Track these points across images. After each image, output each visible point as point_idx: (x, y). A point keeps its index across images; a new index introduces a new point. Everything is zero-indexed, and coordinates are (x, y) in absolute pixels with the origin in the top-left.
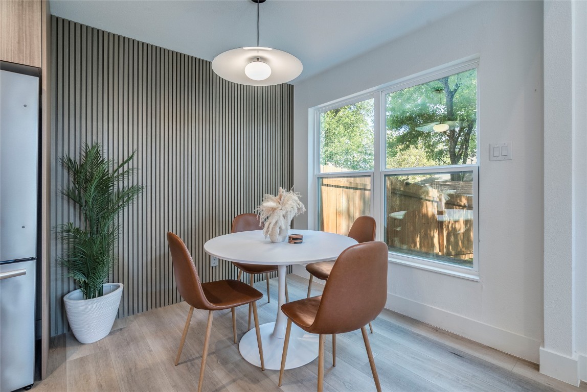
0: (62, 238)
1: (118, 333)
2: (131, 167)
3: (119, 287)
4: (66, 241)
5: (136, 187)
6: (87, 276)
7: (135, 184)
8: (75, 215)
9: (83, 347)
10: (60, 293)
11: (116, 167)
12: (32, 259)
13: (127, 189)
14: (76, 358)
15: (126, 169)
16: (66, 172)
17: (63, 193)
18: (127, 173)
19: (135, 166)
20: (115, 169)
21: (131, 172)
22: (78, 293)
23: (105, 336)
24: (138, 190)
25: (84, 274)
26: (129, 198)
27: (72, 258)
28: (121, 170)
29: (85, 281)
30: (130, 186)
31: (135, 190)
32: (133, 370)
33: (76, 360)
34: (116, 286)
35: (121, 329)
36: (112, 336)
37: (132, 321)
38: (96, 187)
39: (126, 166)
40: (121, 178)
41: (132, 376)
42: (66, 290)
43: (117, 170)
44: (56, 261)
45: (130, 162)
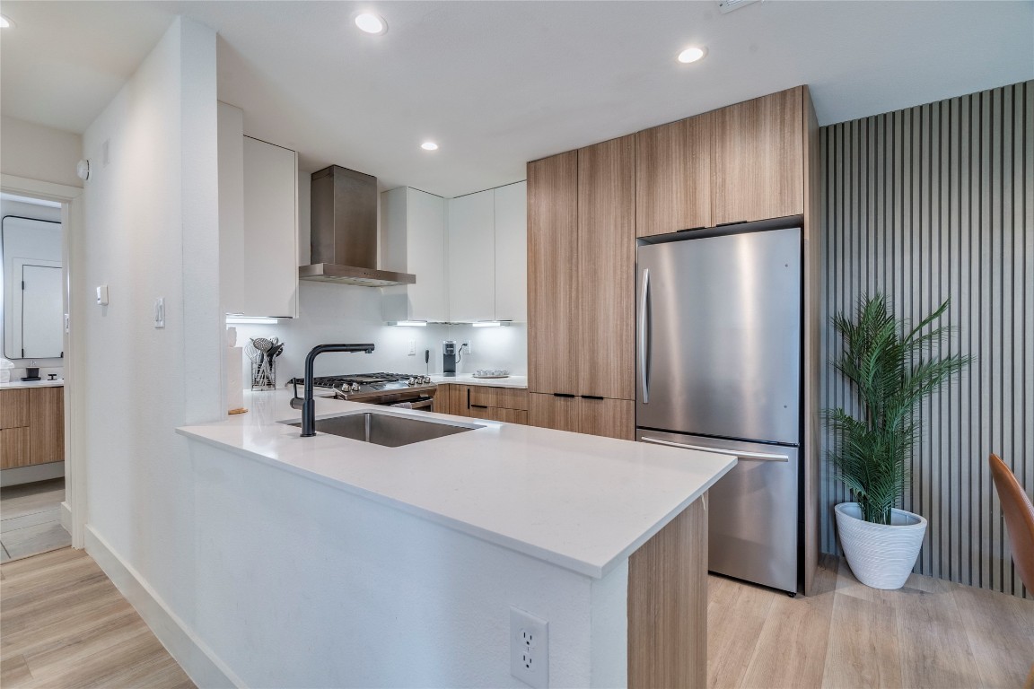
0: (835, 425)
1: (915, 595)
2: (945, 324)
3: (919, 521)
4: (839, 431)
5: (957, 358)
6: (867, 489)
7: (955, 352)
8: (851, 395)
9: (859, 586)
10: (832, 498)
11: (916, 324)
12: (795, 446)
13: (937, 361)
14: (848, 594)
15: (935, 327)
16: (839, 334)
17: (835, 365)
18: (937, 336)
19: (955, 322)
20: (915, 328)
21: (945, 334)
22: (854, 507)
23: (895, 588)
24: (960, 364)
25: (861, 483)
26: (932, 382)
27: (847, 456)
28: (925, 329)
29: (860, 493)
30: (944, 355)
31: (952, 364)
32: (929, 661)
33: (848, 597)
34: (914, 518)
35: (922, 592)
36: (905, 594)
37: (945, 590)
38: (878, 359)
39: (935, 322)
40: (926, 342)
41: (925, 668)
42: (840, 498)
43: (920, 328)
44: (828, 455)
45: (945, 315)
